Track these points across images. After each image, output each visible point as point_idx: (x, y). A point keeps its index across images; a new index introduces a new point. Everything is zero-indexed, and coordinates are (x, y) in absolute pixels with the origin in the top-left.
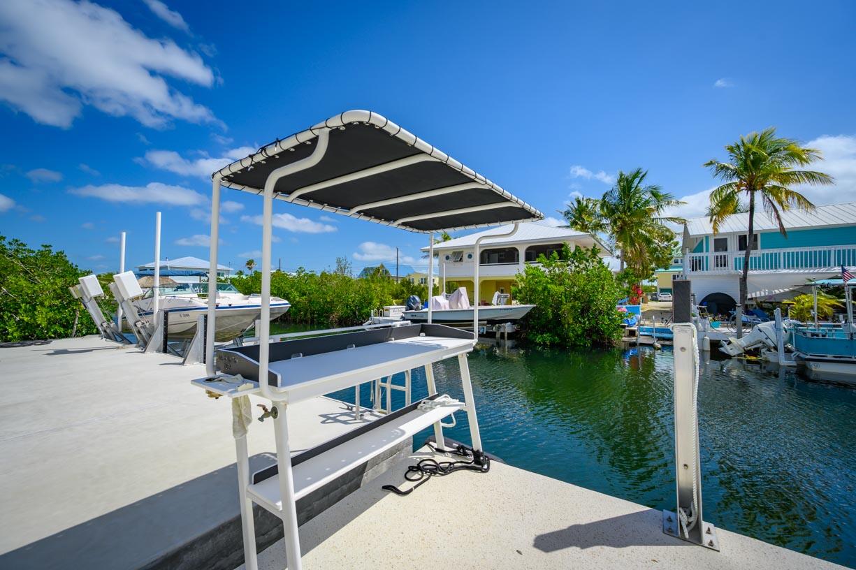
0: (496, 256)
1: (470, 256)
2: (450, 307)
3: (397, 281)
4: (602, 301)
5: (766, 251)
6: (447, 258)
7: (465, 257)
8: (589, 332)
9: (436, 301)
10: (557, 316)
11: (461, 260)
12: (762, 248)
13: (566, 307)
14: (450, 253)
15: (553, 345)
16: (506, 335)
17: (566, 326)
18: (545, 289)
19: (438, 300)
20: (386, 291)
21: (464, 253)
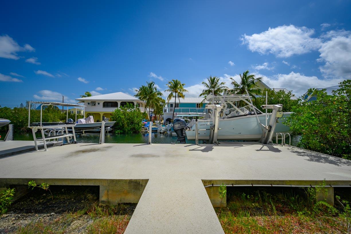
0: (110, 104)
1: (99, 104)
2: (86, 123)
3: (63, 112)
4: (136, 120)
5: (180, 108)
6: (89, 104)
7: (97, 104)
8: (132, 129)
9: (80, 120)
10: (123, 125)
11: (95, 105)
12: (180, 107)
13: (126, 122)
14: (90, 102)
15: (121, 133)
16: (108, 132)
17: (125, 128)
18: (119, 117)
19: (81, 120)
20: (56, 117)
21: (96, 102)
